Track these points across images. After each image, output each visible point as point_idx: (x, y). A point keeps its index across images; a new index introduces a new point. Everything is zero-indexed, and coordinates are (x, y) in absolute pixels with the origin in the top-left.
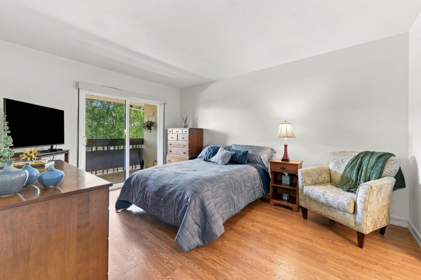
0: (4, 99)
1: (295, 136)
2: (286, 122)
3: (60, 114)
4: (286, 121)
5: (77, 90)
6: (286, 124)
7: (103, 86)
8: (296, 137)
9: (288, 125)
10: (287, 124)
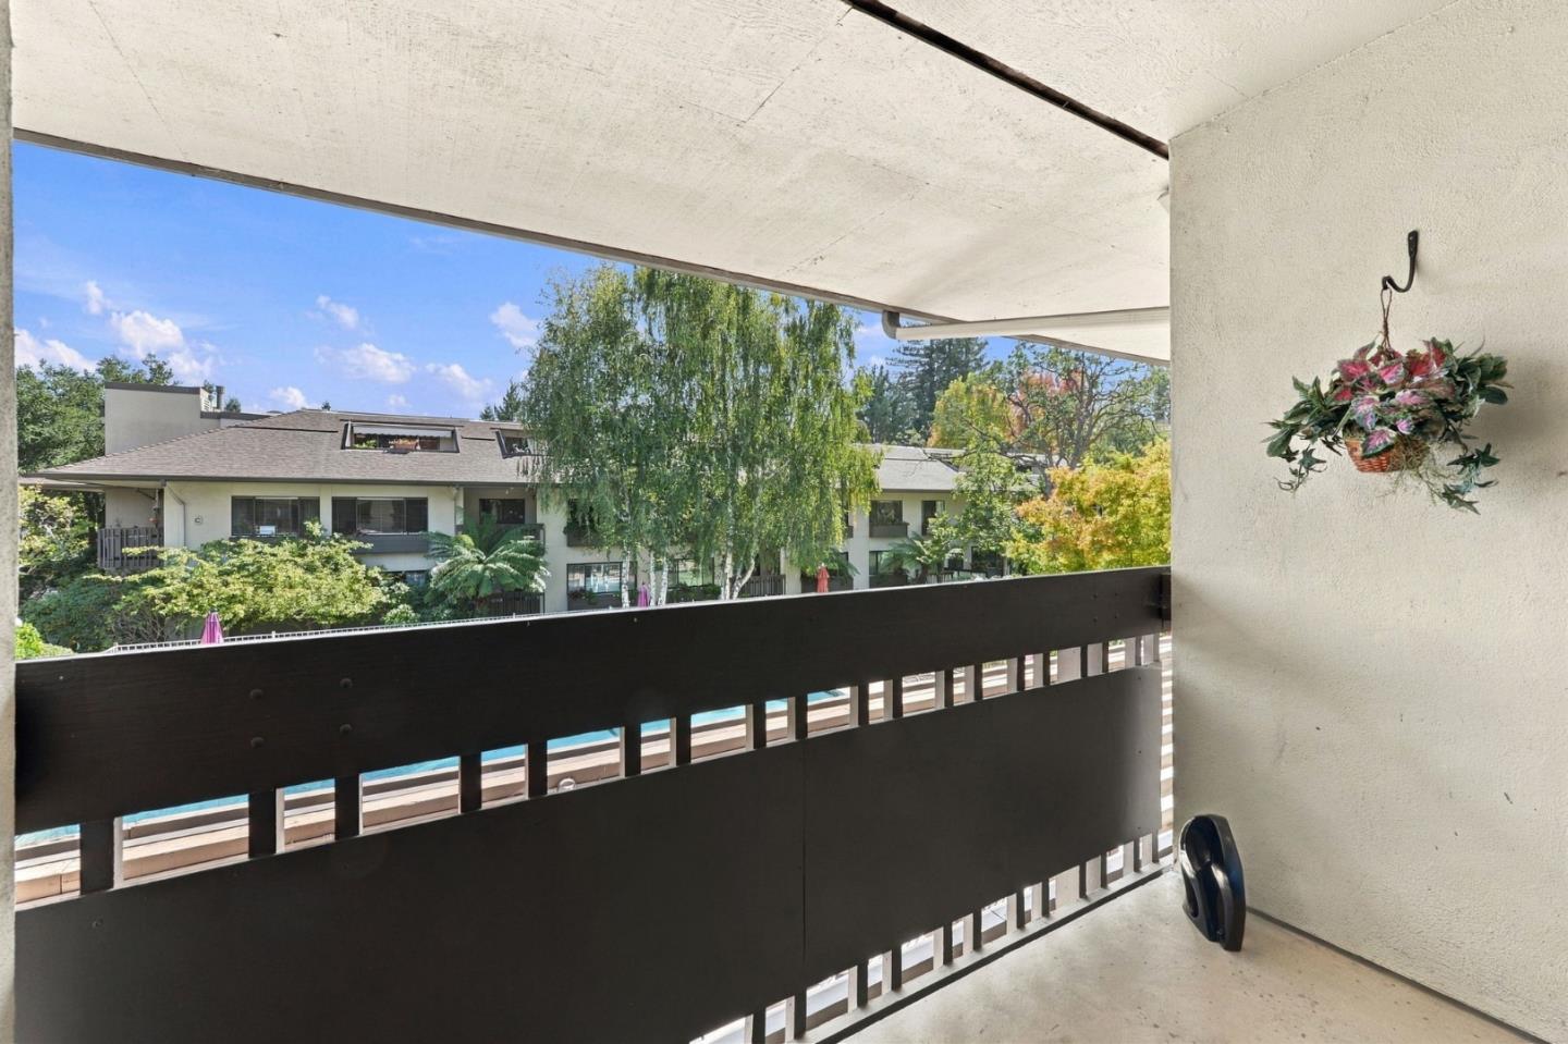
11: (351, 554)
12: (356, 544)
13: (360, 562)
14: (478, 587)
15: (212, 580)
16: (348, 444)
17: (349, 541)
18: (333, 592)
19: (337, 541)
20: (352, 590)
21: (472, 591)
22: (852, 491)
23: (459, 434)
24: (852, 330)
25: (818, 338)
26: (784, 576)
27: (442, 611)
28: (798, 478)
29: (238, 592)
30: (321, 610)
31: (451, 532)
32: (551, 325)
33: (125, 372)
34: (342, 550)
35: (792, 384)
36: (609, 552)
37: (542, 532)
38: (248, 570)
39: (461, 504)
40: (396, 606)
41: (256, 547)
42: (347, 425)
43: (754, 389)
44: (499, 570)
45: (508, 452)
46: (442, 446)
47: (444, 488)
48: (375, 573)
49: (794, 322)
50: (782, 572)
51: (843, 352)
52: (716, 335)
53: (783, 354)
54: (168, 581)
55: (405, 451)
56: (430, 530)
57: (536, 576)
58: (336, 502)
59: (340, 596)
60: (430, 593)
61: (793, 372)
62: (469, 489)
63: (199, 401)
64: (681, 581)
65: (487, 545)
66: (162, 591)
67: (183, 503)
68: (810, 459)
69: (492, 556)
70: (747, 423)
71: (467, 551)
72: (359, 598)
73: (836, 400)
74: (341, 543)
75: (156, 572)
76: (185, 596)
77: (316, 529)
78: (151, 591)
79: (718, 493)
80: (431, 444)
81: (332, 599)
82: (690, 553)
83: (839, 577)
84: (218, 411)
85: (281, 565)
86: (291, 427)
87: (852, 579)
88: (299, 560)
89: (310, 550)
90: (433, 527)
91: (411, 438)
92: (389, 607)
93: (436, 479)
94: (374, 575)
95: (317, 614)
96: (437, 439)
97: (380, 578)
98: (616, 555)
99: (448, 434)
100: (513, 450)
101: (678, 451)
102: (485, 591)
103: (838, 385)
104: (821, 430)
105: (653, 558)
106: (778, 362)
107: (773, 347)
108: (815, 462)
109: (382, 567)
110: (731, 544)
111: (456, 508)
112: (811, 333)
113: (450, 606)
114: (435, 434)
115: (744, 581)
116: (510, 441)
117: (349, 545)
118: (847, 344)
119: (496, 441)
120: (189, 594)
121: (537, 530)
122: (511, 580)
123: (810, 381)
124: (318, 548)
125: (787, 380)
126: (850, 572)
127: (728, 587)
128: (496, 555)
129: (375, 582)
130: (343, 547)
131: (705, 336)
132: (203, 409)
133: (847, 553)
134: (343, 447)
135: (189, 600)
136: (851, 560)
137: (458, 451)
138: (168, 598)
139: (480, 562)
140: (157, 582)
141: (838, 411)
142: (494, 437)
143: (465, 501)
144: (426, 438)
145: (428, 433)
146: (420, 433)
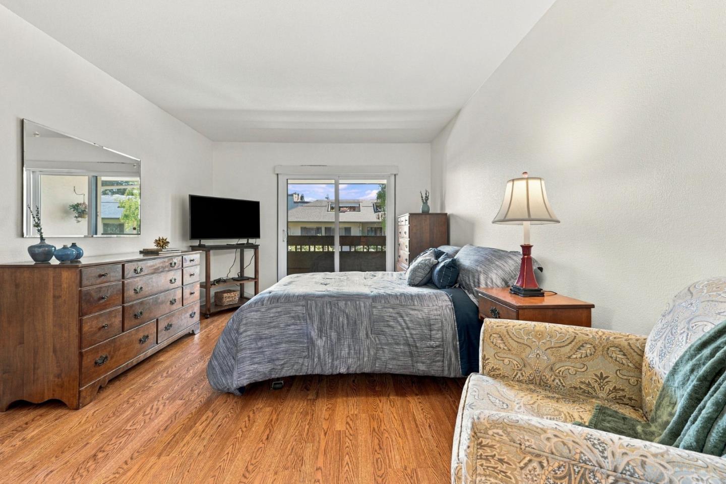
0: (189, 195)
1: (554, 218)
2: (526, 176)
3: (254, 207)
4: (525, 173)
5: (276, 176)
6: (527, 179)
7: (302, 166)
8: (558, 222)
9: (535, 185)
10: (530, 181)
23: (360, 205)
39: (361, 229)
42: (329, 203)
45: (375, 211)
46: (357, 209)
47: (356, 224)
55: (346, 212)
58: (326, 228)
62: (364, 224)
63: (293, 198)
80: (352, 209)
84: (298, 201)
86: (315, 205)
91: (347, 207)
93: (353, 221)
96: (355, 207)
99: (358, 205)
100: (377, 210)
111: (360, 230)
114: (354, 205)
119: (373, 207)
132: (294, 201)
134: (328, 211)
137: (360, 211)
142: (372, 205)
143: (362, 229)
144: (351, 207)
145: (352, 205)
146: (350, 205)
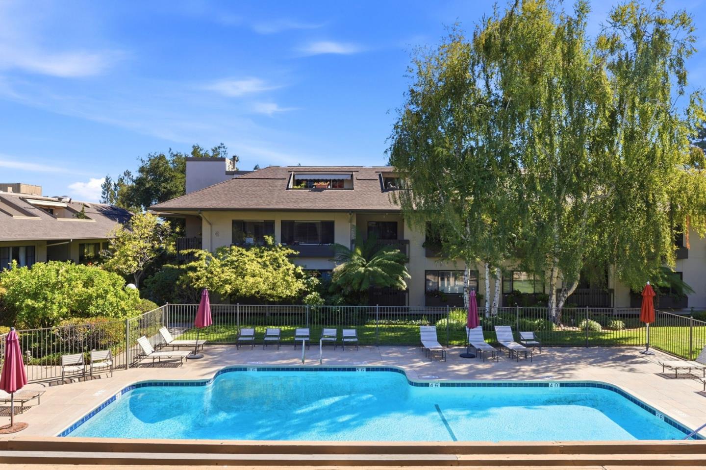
11: (286, 257)
12: (290, 251)
13: (292, 263)
14: (360, 284)
15: (218, 270)
16: (291, 186)
17: (287, 249)
18: (276, 281)
19: (280, 248)
20: (284, 280)
21: (356, 287)
22: (683, 213)
23: (354, 177)
24: (684, 58)
25: (645, 70)
26: (612, 291)
27: (338, 299)
28: (622, 202)
29: (228, 278)
30: (268, 292)
31: (348, 246)
32: (412, 91)
33: (201, 152)
34: (281, 254)
35: (619, 117)
36: (455, 262)
37: (407, 246)
38: (235, 265)
39: (355, 224)
40: (310, 293)
41: (239, 251)
42: (291, 175)
43: (579, 122)
44: (375, 272)
45: (385, 188)
46: (346, 185)
47: (344, 214)
48: (299, 270)
49: (620, 59)
50: (611, 286)
51: (673, 78)
52: (543, 81)
53: (608, 89)
54: (198, 269)
55: (321, 190)
56: (336, 242)
57: (400, 278)
58: (283, 222)
59: (279, 284)
60: (332, 286)
61: (620, 106)
62: (360, 214)
63: (225, 165)
64: (516, 288)
65: (368, 256)
66: (195, 274)
67: (210, 224)
68: (636, 184)
69: (370, 262)
70: (572, 154)
71: (357, 257)
72: (288, 287)
73: (664, 127)
74: (282, 250)
75: (193, 264)
76: (205, 279)
77: (270, 240)
78: (191, 274)
79: (544, 216)
80: (338, 184)
81: (274, 286)
82: (521, 266)
83: (671, 294)
84: (233, 170)
85: (250, 262)
86: (263, 177)
87: (686, 298)
88: (259, 260)
89: (265, 254)
90: (338, 240)
91: (326, 181)
92: (306, 293)
93: (337, 208)
94: (299, 271)
95: (266, 294)
96: (342, 181)
97: (302, 273)
98: (461, 265)
99: (349, 178)
100: (389, 187)
101: (508, 182)
102: (365, 286)
103: (667, 113)
104: (648, 157)
105: (487, 269)
106: (602, 99)
107: (598, 85)
108: (642, 187)
109: (305, 266)
110: (557, 260)
111: (352, 226)
112: (638, 67)
113: (344, 296)
114: (341, 177)
115: (570, 293)
116: (387, 180)
117: (287, 251)
118: (678, 72)
119: (379, 181)
120: (207, 277)
121: (403, 244)
122: (383, 281)
123: (636, 111)
124: (271, 252)
125: (613, 115)
126: (685, 291)
127: (554, 297)
128: (373, 262)
129: (298, 276)
130: (283, 252)
131: (534, 82)
132: (227, 170)
133: (681, 273)
134: (288, 189)
135: (207, 281)
136: (684, 280)
137: (353, 189)
138: (198, 279)
139: (363, 266)
140: (194, 269)
141: (667, 137)
142: (377, 177)
143: (357, 223)
144: (334, 181)
145: (337, 178)
146: (333, 178)
